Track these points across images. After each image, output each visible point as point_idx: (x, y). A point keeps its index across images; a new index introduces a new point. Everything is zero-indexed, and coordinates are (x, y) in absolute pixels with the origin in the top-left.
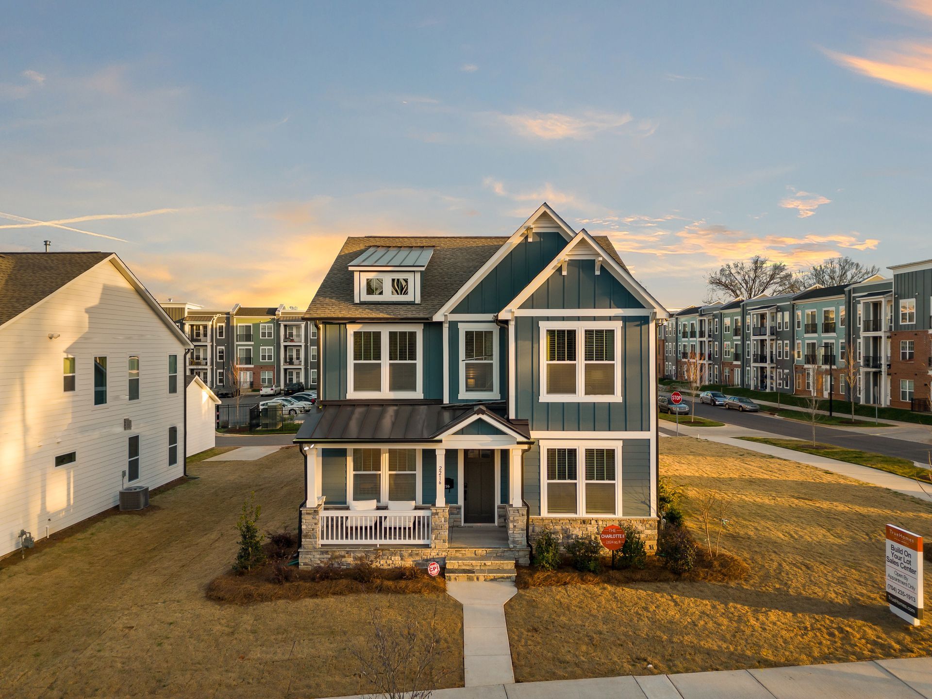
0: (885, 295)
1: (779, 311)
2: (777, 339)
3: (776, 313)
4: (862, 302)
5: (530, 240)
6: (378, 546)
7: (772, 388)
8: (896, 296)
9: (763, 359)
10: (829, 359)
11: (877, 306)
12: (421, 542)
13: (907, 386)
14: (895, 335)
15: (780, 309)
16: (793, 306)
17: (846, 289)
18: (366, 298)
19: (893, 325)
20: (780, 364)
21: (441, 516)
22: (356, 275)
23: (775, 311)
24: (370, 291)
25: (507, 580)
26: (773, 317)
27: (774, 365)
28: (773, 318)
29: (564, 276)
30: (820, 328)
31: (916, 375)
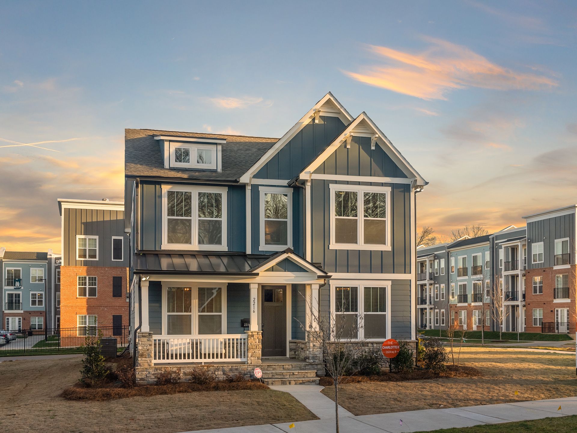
0: (521, 240)
1: (437, 259)
2: (435, 284)
3: (434, 261)
4: (503, 247)
5: (317, 121)
6: (203, 364)
7: (430, 327)
8: (529, 241)
9: (423, 302)
10: (477, 297)
11: (514, 249)
12: (239, 360)
13: (538, 314)
14: (529, 272)
15: (437, 257)
16: (448, 253)
17: (490, 237)
18: (175, 164)
19: (527, 265)
20: (437, 305)
21: (256, 338)
22: (166, 144)
23: (432, 259)
24: (178, 158)
25: (313, 383)
26: (431, 264)
27: (433, 306)
28: (432, 266)
29: (348, 148)
30: (470, 271)
31: (544, 304)
